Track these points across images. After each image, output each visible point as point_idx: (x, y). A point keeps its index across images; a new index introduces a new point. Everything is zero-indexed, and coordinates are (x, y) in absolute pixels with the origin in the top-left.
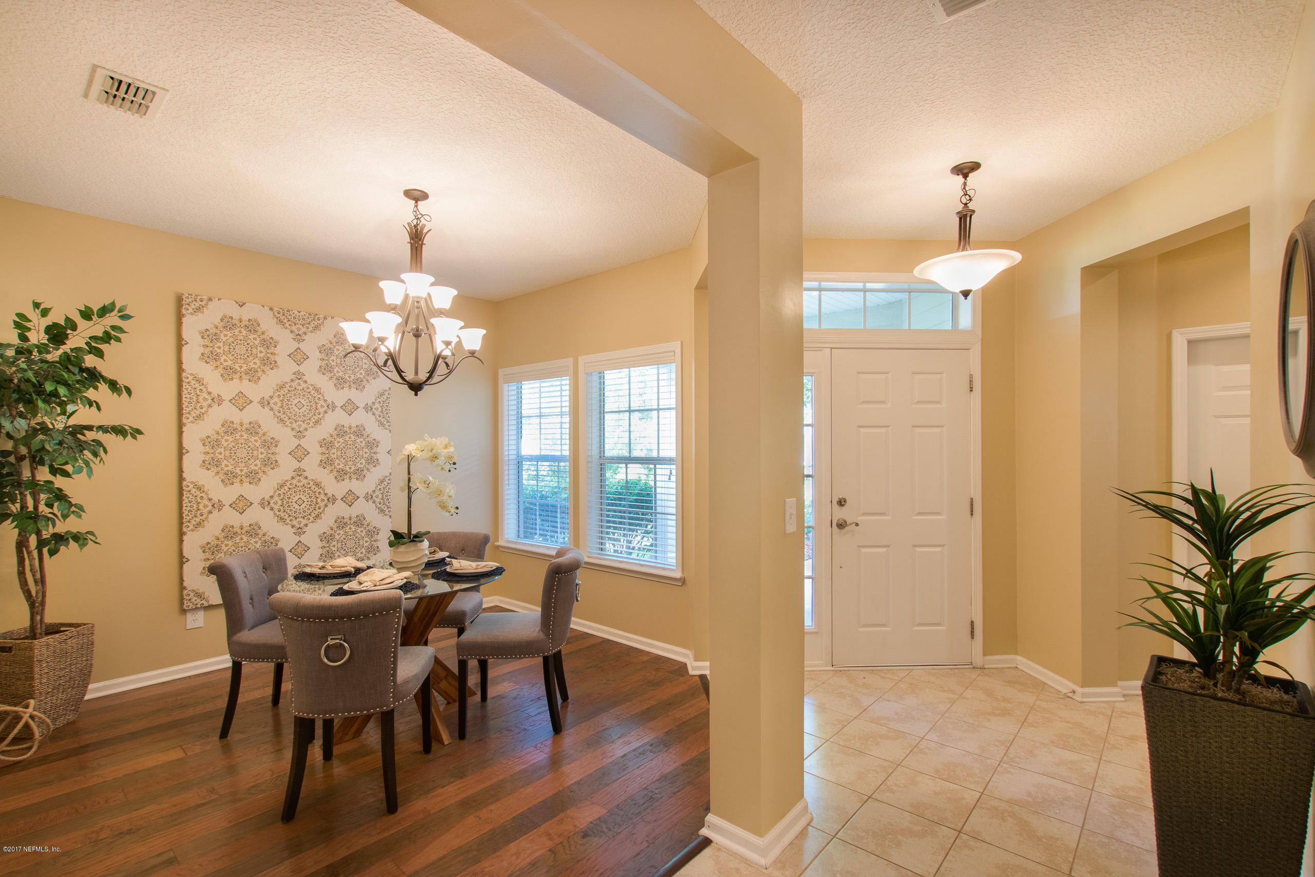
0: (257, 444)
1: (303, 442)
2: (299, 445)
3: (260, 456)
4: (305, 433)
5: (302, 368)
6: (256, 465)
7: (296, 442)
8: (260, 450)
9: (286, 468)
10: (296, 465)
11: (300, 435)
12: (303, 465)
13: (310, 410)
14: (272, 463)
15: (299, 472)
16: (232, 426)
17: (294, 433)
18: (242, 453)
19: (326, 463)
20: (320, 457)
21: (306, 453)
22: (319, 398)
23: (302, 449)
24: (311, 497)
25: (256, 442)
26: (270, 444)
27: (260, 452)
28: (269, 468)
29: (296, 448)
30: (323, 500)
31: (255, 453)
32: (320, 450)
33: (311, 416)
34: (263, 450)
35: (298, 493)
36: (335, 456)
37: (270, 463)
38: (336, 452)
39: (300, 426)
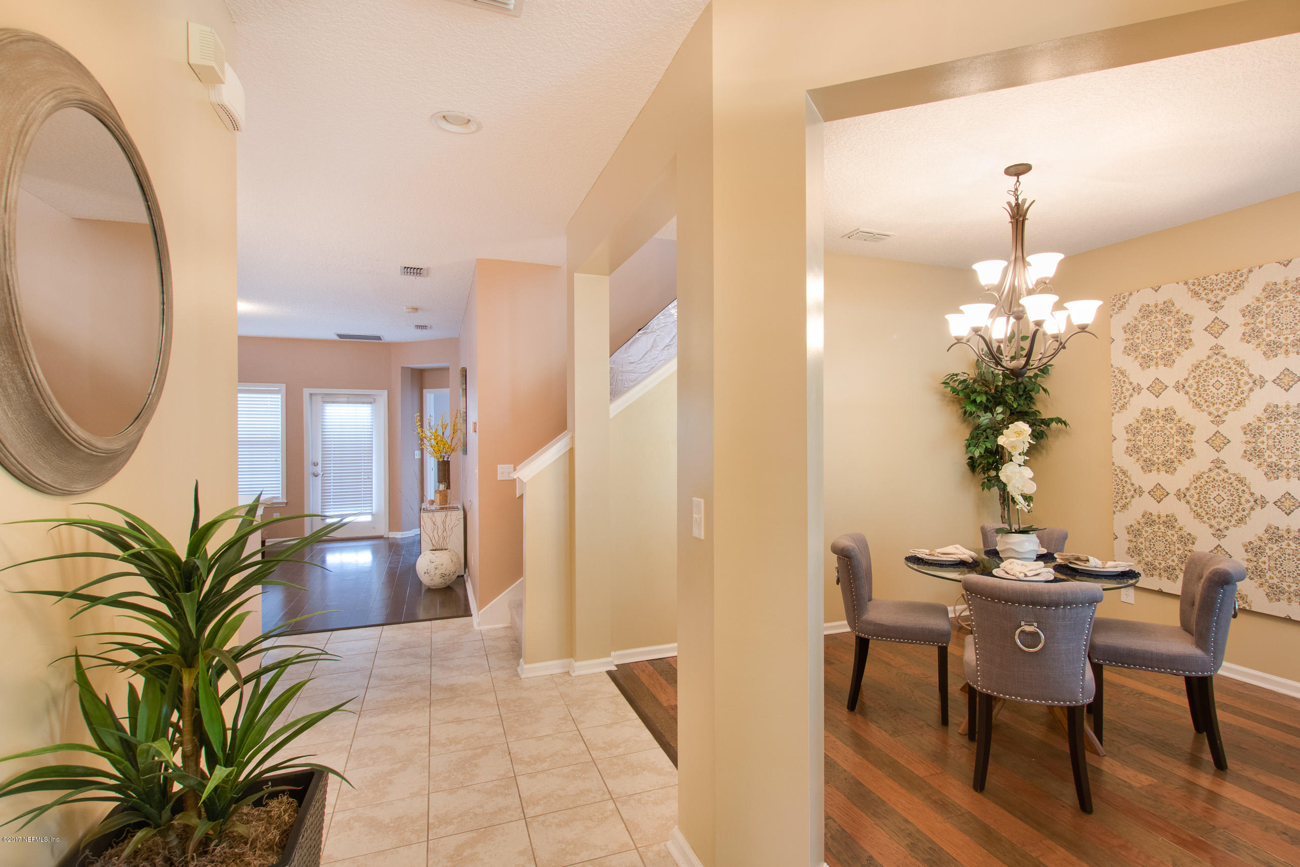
0: (1173, 431)
1: (1222, 429)
2: (1218, 432)
3: (1176, 444)
4: (1225, 418)
5: (1220, 341)
6: (1172, 454)
7: (1214, 428)
8: (1175, 437)
9: (1204, 456)
10: (1214, 455)
11: (1218, 420)
12: (1222, 455)
13: (1231, 389)
14: (1187, 452)
15: (1218, 464)
16: (1150, 414)
17: (1211, 418)
18: (1158, 441)
19: (1252, 454)
20: (1244, 447)
21: (1226, 441)
22: (1243, 373)
23: (1221, 437)
24: (1232, 495)
25: (1171, 428)
26: (1186, 431)
27: (1175, 440)
28: (1184, 458)
29: (1214, 435)
30: (1248, 501)
31: (1171, 440)
32: (1244, 438)
33: (1231, 396)
34: (1178, 438)
35: (1217, 488)
36: (1265, 446)
37: (1186, 452)
38: (1265, 441)
39: (1218, 410)
